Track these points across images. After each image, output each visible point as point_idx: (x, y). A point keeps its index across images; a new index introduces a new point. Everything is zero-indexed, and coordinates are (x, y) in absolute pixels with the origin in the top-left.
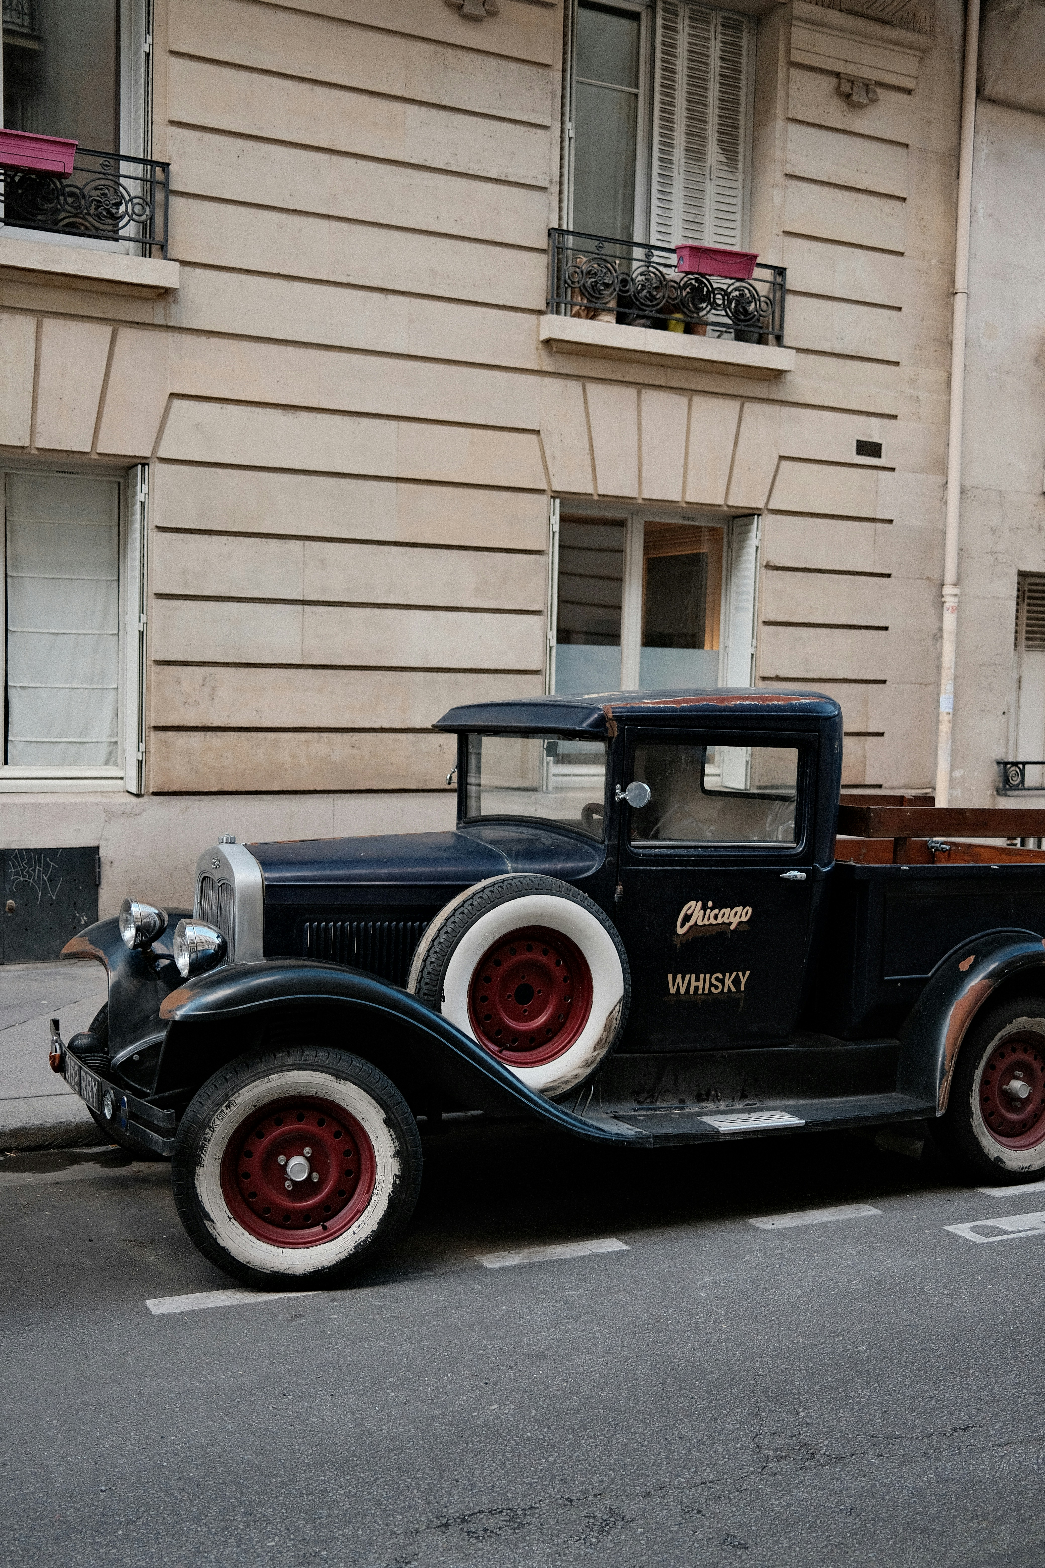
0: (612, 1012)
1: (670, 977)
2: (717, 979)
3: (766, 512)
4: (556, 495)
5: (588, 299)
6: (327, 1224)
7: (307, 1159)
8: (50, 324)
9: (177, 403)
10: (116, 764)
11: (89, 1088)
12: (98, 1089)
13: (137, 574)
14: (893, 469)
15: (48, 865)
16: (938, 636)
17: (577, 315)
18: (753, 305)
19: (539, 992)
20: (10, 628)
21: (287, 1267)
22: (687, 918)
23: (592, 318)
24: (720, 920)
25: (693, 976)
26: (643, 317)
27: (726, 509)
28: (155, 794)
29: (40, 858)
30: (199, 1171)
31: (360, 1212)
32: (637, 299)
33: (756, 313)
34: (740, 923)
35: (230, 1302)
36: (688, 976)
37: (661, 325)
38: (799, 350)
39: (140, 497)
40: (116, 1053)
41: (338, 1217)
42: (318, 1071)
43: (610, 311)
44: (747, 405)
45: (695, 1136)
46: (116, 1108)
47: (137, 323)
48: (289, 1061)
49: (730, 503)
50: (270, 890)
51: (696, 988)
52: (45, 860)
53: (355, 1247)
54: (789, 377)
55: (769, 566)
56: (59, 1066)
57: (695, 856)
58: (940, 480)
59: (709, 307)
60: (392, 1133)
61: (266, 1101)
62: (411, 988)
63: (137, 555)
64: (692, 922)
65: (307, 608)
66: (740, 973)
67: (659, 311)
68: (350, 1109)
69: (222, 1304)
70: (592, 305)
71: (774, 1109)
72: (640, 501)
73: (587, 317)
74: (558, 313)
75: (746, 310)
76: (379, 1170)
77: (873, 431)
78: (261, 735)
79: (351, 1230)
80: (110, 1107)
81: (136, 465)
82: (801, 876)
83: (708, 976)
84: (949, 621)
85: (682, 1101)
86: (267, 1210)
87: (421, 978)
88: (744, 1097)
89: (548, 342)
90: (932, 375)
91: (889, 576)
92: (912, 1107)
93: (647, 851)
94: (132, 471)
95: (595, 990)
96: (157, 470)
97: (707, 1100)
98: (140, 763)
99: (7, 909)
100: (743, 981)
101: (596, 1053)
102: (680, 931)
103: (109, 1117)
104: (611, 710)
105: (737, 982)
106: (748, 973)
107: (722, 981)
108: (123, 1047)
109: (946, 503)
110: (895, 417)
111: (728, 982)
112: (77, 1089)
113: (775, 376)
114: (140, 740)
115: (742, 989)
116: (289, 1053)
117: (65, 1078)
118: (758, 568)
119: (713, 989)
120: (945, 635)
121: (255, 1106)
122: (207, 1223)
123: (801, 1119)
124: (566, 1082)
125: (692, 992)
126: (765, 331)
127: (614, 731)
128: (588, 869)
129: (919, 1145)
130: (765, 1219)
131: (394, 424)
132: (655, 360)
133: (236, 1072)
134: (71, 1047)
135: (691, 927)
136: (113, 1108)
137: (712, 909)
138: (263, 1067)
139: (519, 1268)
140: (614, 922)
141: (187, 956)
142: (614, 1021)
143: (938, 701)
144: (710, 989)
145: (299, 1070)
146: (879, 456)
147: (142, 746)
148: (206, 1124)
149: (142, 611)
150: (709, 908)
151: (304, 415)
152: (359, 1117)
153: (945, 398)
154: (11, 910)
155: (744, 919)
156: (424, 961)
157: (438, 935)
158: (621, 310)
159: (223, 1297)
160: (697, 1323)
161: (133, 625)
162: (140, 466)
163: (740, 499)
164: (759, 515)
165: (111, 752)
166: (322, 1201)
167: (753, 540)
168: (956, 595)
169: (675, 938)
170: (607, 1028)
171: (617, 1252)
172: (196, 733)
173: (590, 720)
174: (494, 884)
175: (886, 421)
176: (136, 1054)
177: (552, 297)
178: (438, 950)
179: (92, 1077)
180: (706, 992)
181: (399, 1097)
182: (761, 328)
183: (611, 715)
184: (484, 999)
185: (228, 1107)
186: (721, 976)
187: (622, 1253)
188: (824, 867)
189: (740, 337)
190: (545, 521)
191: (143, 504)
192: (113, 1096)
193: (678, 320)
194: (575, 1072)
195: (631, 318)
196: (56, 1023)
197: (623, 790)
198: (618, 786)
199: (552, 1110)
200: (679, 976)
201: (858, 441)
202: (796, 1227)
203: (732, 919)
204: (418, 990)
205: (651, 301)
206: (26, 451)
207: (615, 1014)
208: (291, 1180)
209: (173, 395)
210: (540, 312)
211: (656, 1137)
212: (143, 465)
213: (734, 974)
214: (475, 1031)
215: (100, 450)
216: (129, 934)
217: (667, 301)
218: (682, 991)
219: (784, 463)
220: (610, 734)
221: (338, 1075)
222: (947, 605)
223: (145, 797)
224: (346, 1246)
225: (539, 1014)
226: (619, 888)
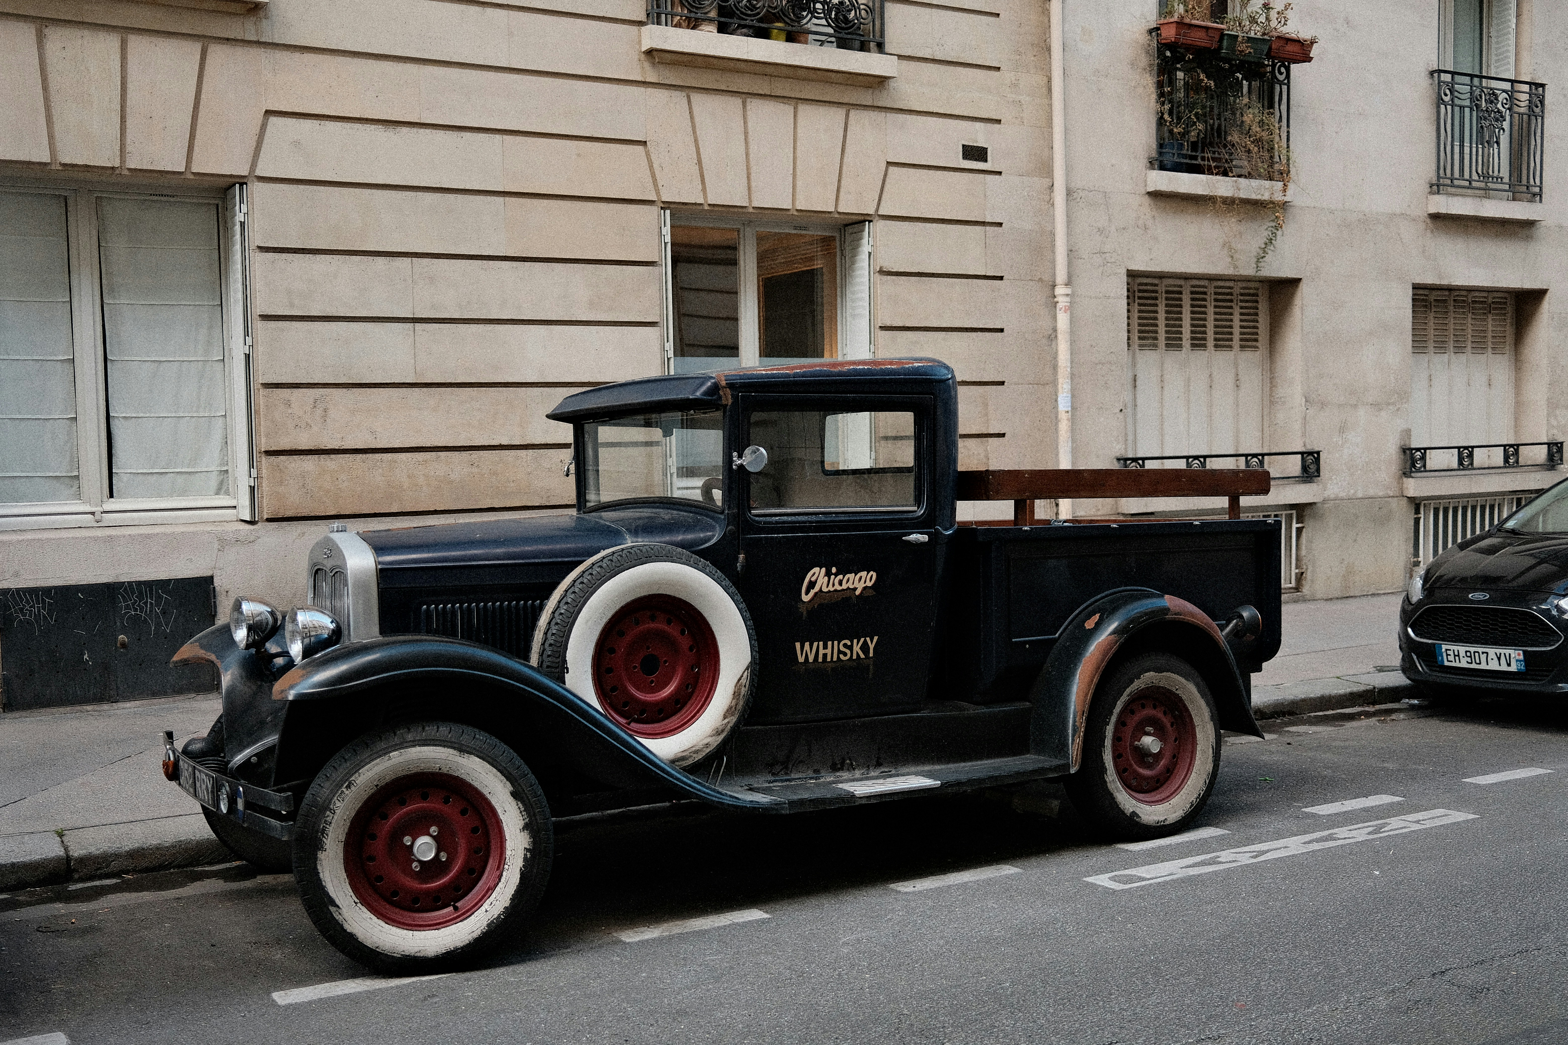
0: (740, 679)
1: (798, 645)
2: (845, 645)
3: (877, 218)
4: (666, 205)
5: (688, 9)
6: (458, 904)
7: (434, 837)
8: (136, 43)
9: (273, 120)
10: (227, 493)
11: (204, 787)
12: (213, 785)
13: (240, 295)
14: (1000, 173)
15: (160, 597)
16: (1052, 337)
17: (678, 25)
18: (853, 13)
19: (665, 662)
20: (109, 357)
21: (417, 949)
22: (812, 585)
23: (693, 28)
24: (844, 586)
25: (821, 643)
26: (744, 26)
27: (837, 216)
28: (269, 520)
29: (151, 590)
30: (321, 855)
31: (492, 889)
32: (738, 9)
33: (856, 21)
34: (865, 588)
35: (359, 990)
36: (815, 644)
37: (763, 33)
38: (900, 57)
39: (240, 217)
40: (233, 756)
41: (470, 896)
42: (440, 746)
43: (711, 20)
44: (853, 113)
45: (831, 801)
46: (232, 802)
47: (228, 39)
48: (410, 737)
49: (841, 210)
50: (384, 574)
51: (825, 655)
52: (157, 592)
53: (488, 925)
54: (892, 84)
55: (882, 272)
56: (172, 772)
57: (817, 522)
58: (1046, 182)
59: (810, 15)
60: (520, 805)
61: (388, 779)
62: (534, 660)
63: (239, 276)
64: (817, 589)
65: (418, 326)
66: (868, 639)
67: (760, 20)
68: (476, 784)
69: (352, 991)
70: (693, 15)
71: (908, 774)
72: (751, 210)
73: (688, 27)
74: (659, 23)
75: (846, 18)
76: (509, 845)
77: (978, 136)
78: (378, 456)
79: (483, 909)
80: (226, 801)
81: (234, 185)
82: (924, 538)
83: (836, 643)
84: (1063, 321)
85: (817, 771)
86: (395, 894)
87: (543, 651)
88: (879, 764)
89: (650, 53)
90: (1032, 80)
91: (1001, 278)
92: (1047, 765)
93: (768, 519)
94: (231, 191)
95: (721, 657)
96: (256, 189)
97: (841, 769)
98: (252, 489)
99: (118, 645)
100: (872, 647)
101: (726, 721)
102: (806, 598)
103: (225, 811)
104: (723, 378)
105: (865, 648)
106: (876, 638)
107: (851, 648)
108: (240, 751)
109: (1053, 205)
110: (999, 121)
111: (857, 648)
112: (192, 790)
113: (880, 82)
114: (251, 466)
115: (871, 655)
116: (409, 729)
117: (180, 784)
118: (872, 273)
119: (841, 656)
120: (1060, 336)
121: (377, 786)
122: (332, 909)
123: (936, 780)
124: (696, 752)
125: (820, 660)
126: (866, 38)
127: (727, 398)
128: (709, 539)
129: (1055, 804)
130: (906, 883)
131: (498, 137)
132: (758, 68)
133: (355, 751)
134: (185, 752)
135: (816, 594)
136: (228, 801)
137: (836, 575)
138: (383, 745)
139: (659, 941)
140: (737, 588)
141: (299, 642)
142: (743, 688)
143: (1056, 401)
144: (838, 657)
145: (420, 745)
146: (985, 160)
147: (254, 473)
148: (326, 807)
149: (246, 334)
150: (833, 574)
151: (405, 130)
152: (485, 792)
153: (1046, 101)
154: (123, 645)
155: (869, 584)
156: (546, 633)
157: (558, 607)
158: (722, 19)
159: (353, 985)
160: (839, 975)
161: (238, 349)
162: (237, 185)
163: (849, 206)
164: (870, 221)
165: (221, 483)
166: (451, 881)
167: (865, 247)
168: (1067, 295)
169: (800, 605)
170: (736, 694)
171: (757, 921)
172: (309, 457)
173: (704, 388)
174: (614, 553)
175: (989, 126)
176: (254, 755)
177: (653, 7)
178: (559, 621)
179: (207, 775)
180: (835, 659)
181: (525, 768)
182: (863, 36)
183: (723, 383)
184: (609, 670)
185: (348, 787)
186: (849, 643)
187: (763, 921)
188: (946, 530)
189: (843, 44)
190: (657, 230)
191: (242, 224)
192: (228, 789)
193: (780, 29)
194: (706, 741)
195: (732, 28)
196: (170, 735)
197: (740, 456)
198: (735, 454)
199: (685, 779)
200: (807, 645)
201: (963, 146)
202: (936, 889)
203: (856, 585)
204: (541, 663)
205: (752, 11)
206: (117, 172)
207: (743, 681)
208: (419, 861)
209: (269, 113)
210: (641, 23)
211: (792, 803)
212: (241, 184)
213: (862, 640)
214: (602, 703)
215: (195, 169)
216: (241, 635)
217: (767, 10)
218: (811, 659)
219: (892, 169)
220: (724, 402)
221: (462, 749)
222: (1059, 306)
223: (259, 524)
224: (478, 925)
225: (666, 684)
226: (741, 557)
